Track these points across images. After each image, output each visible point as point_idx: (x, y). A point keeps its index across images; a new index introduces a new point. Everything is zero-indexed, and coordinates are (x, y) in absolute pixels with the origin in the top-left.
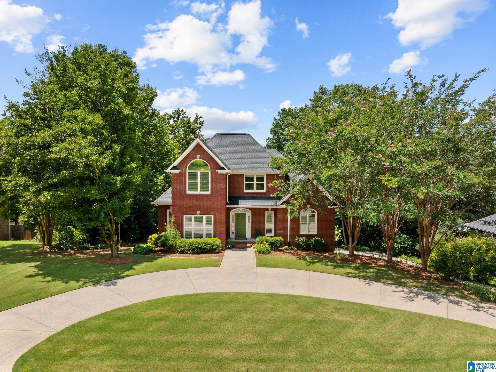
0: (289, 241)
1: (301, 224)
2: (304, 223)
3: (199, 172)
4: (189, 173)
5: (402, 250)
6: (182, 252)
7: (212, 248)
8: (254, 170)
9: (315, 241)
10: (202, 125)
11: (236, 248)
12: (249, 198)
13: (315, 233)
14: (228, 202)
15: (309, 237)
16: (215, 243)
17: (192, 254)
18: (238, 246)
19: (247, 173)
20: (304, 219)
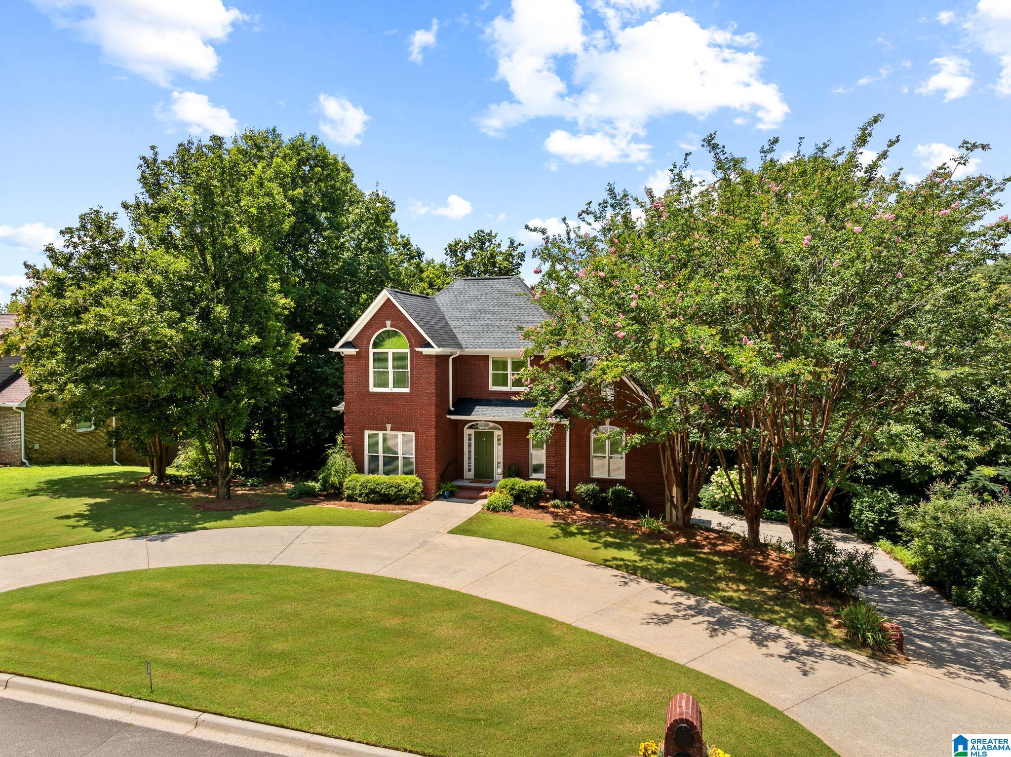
0: (567, 490)
1: (595, 457)
2: (600, 455)
3: (390, 352)
4: (374, 354)
5: (882, 528)
6: (351, 498)
7: (400, 495)
8: (505, 348)
9: (612, 493)
10: (522, 260)
11: (458, 498)
12: (499, 402)
13: (622, 476)
14: (453, 409)
15: (605, 484)
16: (406, 485)
17: (365, 503)
18: (464, 493)
19: (494, 353)
20: (600, 448)
